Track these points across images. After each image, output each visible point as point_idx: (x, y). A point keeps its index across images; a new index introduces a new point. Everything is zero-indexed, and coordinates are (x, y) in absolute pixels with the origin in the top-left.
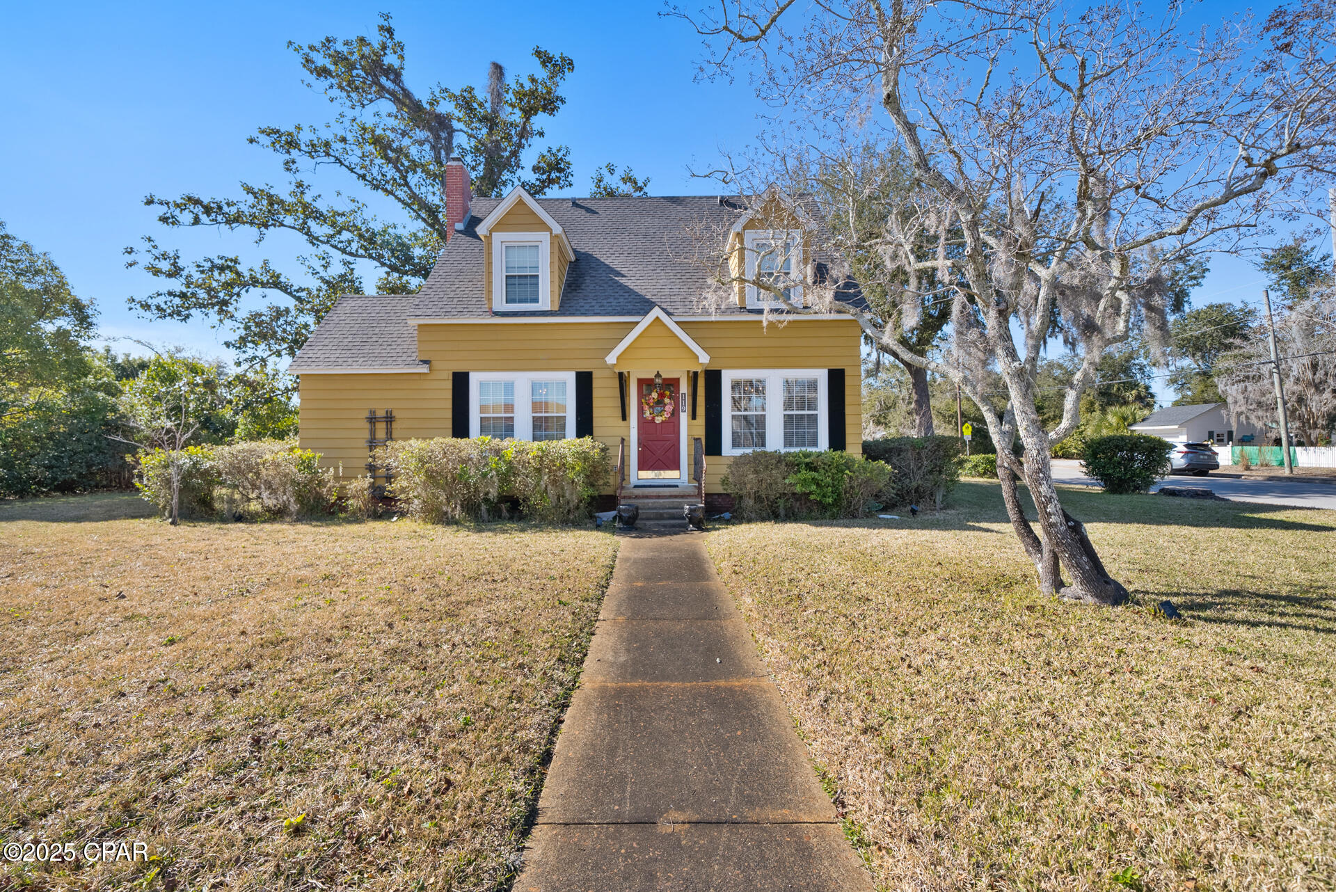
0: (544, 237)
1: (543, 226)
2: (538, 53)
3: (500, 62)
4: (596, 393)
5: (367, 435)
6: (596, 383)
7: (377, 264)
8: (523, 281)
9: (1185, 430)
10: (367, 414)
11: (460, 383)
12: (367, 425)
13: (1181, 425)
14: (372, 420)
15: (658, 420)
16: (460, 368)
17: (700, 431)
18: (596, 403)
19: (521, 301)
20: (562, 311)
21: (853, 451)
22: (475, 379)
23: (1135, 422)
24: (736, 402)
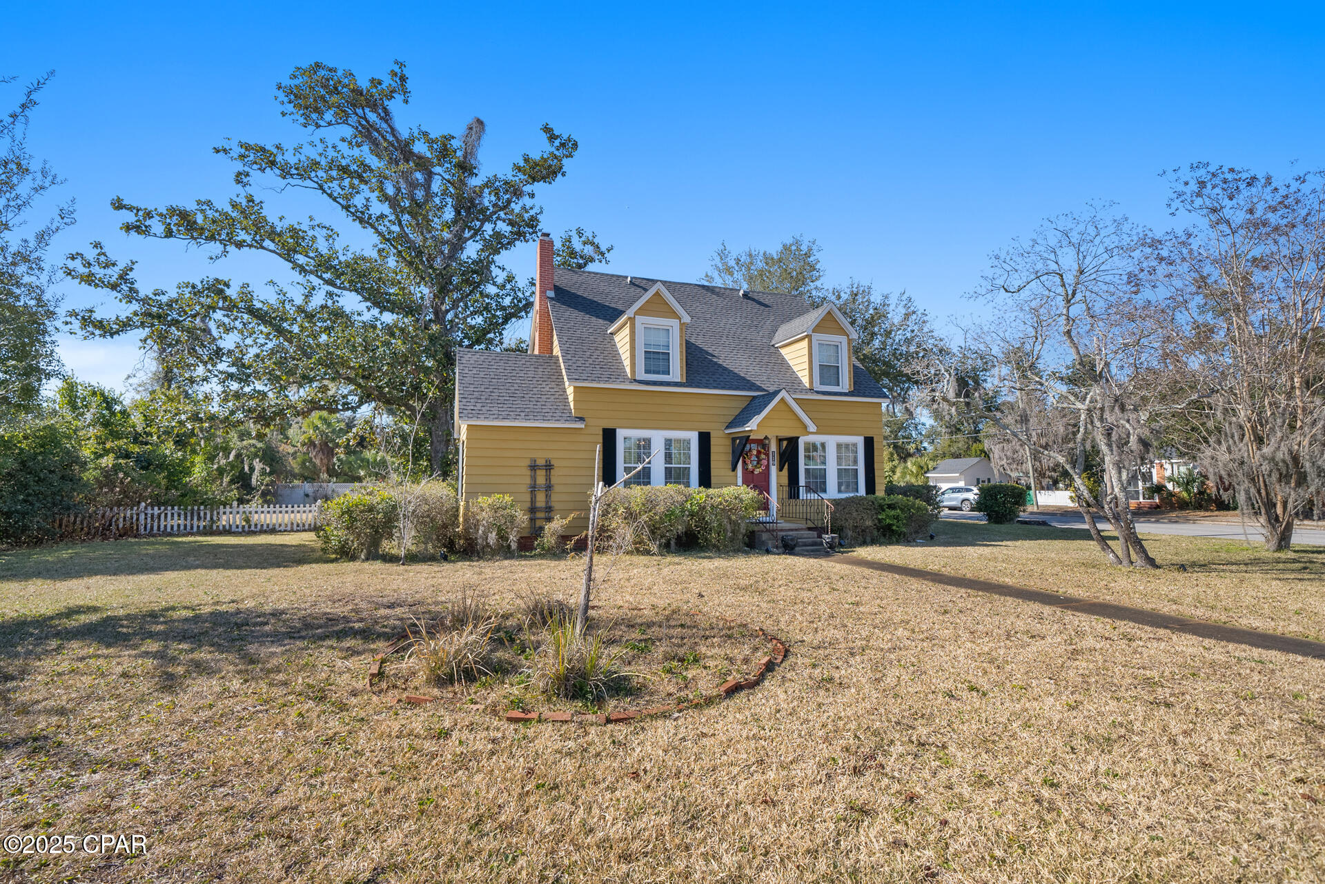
0: (675, 323)
1: (674, 315)
2: (547, 129)
3: (482, 118)
4: (713, 449)
5: (528, 481)
6: (713, 441)
7: (360, 298)
8: (656, 356)
9: (963, 477)
10: (528, 463)
11: (609, 437)
12: (529, 473)
13: (961, 474)
14: (533, 467)
15: (757, 471)
16: (609, 425)
17: (785, 481)
18: (713, 457)
19: (658, 373)
20: (689, 383)
21: (880, 492)
22: (621, 434)
23: (928, 471)
24: (808, 457)
